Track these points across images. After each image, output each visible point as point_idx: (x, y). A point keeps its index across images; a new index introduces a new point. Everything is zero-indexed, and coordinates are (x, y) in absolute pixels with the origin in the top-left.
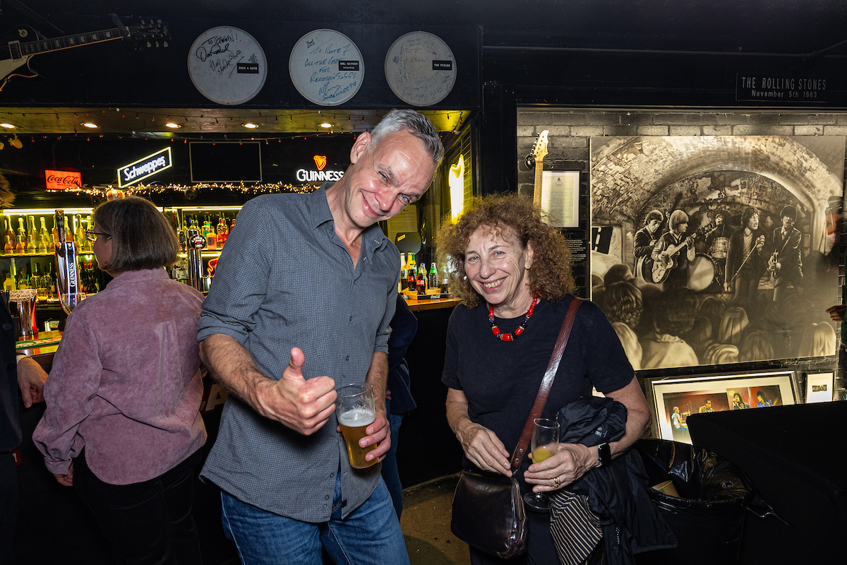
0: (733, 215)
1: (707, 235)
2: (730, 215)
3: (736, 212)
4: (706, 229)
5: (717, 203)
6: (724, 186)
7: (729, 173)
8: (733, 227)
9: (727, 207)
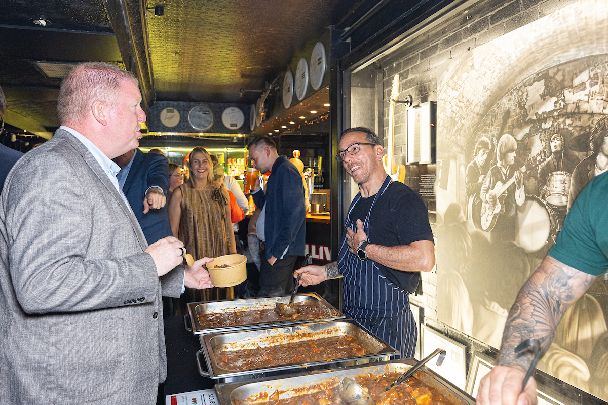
0: (576, 134)
1: (539, 168)
2: (572, 134)
3: (582, 128)
4: (539, 158)
5: (553, 117)
6: (563, 88)
7: (571, 65)
8: (576, 153)
9: (568, 122)
